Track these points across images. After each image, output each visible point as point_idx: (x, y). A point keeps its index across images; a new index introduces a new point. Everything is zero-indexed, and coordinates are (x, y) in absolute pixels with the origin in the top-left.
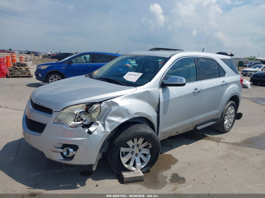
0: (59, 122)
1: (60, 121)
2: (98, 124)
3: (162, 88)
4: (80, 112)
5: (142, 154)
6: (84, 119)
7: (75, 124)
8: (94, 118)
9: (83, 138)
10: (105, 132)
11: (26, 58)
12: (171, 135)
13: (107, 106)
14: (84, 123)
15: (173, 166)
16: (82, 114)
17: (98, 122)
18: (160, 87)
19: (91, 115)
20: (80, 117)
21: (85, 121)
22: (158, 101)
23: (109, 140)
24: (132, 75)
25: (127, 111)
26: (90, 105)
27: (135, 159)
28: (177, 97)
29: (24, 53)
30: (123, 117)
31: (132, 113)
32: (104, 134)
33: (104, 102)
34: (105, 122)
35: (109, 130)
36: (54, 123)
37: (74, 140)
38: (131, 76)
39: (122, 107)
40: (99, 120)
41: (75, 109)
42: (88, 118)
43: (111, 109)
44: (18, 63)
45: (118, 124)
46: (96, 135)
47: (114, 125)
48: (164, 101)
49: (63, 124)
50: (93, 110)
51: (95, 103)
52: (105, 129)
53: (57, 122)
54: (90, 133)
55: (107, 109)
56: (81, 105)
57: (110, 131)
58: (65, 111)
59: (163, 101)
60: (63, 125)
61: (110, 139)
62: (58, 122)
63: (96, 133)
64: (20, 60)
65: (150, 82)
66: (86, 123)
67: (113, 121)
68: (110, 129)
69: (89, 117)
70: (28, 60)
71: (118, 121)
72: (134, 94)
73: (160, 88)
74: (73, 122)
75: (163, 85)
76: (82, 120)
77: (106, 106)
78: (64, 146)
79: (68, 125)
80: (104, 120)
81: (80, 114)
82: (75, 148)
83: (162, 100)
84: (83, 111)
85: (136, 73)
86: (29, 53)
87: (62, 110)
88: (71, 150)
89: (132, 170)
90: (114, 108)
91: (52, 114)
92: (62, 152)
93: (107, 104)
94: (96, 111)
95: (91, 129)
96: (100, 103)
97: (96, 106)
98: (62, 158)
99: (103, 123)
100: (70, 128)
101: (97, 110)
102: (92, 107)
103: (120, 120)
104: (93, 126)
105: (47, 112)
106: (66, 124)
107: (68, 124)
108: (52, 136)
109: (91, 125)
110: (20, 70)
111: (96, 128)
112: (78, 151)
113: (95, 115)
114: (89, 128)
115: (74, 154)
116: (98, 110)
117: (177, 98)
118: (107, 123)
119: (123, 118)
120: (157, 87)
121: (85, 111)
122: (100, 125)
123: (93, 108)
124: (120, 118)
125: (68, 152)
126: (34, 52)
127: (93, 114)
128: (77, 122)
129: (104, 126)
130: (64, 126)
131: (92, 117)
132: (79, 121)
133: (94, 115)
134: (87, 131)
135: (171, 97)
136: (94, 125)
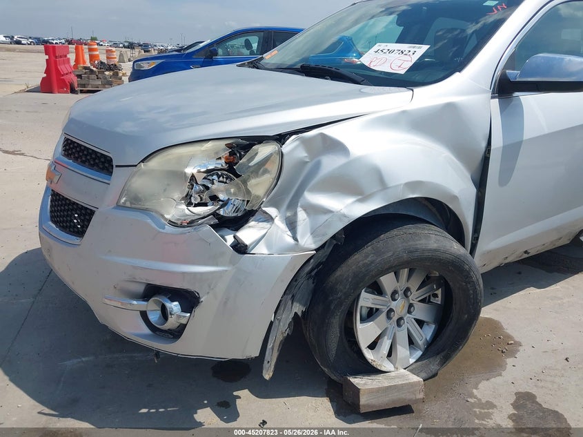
0: (135, 205)
1: (135, 199)
2: (269, 219)
3: (499, 97)
4: (208, 171)
5: (415, 319)
6: (222, 196)
7: (187, 212)
8: (258, 197)
9: (217, 265)
10: (296, 247)
11: (121, 55)
12: (507, 261)
13: (306, 155)
14: (221, 212)
15: (510, 361)
16: (215, 177)
17: (272, 211)
18: (493, 93)
19: (245, 182)
20: (207, 188)
21: (225, 204)
22: (484, 144)
23: (313, 274)
24: (390, 51)
25: (379, 177)
26: (242, 146)
27: (395, 333)
28: (546, 131)
29: (121, 45)
30: (364, 197)
31: (394, 184)
32: (290, 255)
33: (294, 137)
34: (295, 214)
35: (309, 243)
36: (119, 207)
37: (184, 274)
38: (388, 56)
39: (358, 159)
40: (275, 203)
41: (188, 160)
42: (235, 194)
43: (317, 166)
44: (102, 63)
45: (341, 220)
46: (263, 258)
47: (327, 224)
48: (503, 147)
49: (145, 211)
50: (252, 164)
51: (261, 140)
52: (295, 239)
53: (128, 204)
54: (240, 248)
55: (303, 164)
56: (210, 144)
57: (314, 246)
58: (154, 163)
59: (501, 144)
60: (147, 215)
61: (316, 271)
62: (131, 203)
63: (261, 249)
64: (108, 58)
65: (460, 71)
66: (226, 212)
67: (327, 211)
68: (314, 237)
69: (239, 188)
70: (126, 59)
71: (345, 211)
72: (404, 112)
73: (492, 98)
74: (184, 207)
75: (505, 88)
76: (214, 198)
77: (302, 154)
78: (152, 291)
79: (163, 216)
80: (293, 205)
81: (210, 178)
82: (189, 300)
83: (497, 142)
84: (220, 166)
85: (405, 47)
86: (131, 46)
87: (143, 161)
88: (174, 306)
89: (383, 369)
90: (330, 164)
91: (110, 173)
92: (144, 309)
93: (306, 143)
94: (266, 171)
95: (247, 235)
96: (281, 139)
97: (264, 151)
98: (147, 331)
99: (289, 214)
100: (169, 229)
101: (267, 166)
102: (251, 152)
103: (352, 208)
104: (252, 223)
105: (98, 166)
106: (157, 212)
107: (162, 212)
108: (110, 251)
109: (247, 222)
110: (99, 75)
111: (263, 232)
112: (198, 311)
113: (259, 186)
114: (237, 229)
115: (184, 321)
116: (273, 168)
117: (545, 136)
118: (302, 215)
119: (360, 201)
120: (484, 91)
121: (225, 167)
122: (279, 223)
123: (252, 158)
124: (350, 200)
125: (165, 313)
126: (142, 43)
127: (252, 183)
128: (196, 205)
129: (292, 225)
130: (149, 221)
131: (248, 192)
132: (205, 205)
133: (257, 185)
134: (230, 239)
135: (530, 131)
136: (258, 221)
